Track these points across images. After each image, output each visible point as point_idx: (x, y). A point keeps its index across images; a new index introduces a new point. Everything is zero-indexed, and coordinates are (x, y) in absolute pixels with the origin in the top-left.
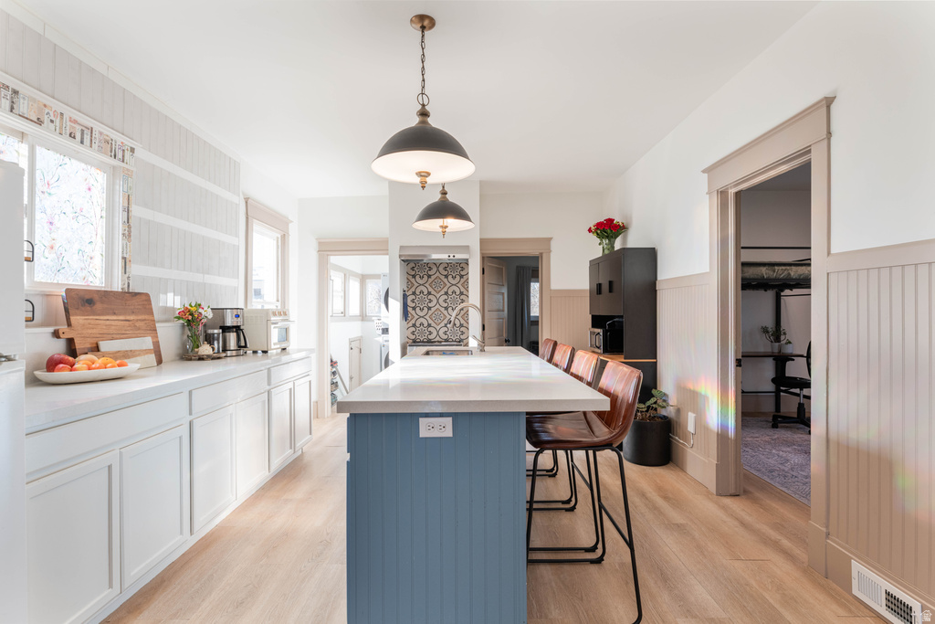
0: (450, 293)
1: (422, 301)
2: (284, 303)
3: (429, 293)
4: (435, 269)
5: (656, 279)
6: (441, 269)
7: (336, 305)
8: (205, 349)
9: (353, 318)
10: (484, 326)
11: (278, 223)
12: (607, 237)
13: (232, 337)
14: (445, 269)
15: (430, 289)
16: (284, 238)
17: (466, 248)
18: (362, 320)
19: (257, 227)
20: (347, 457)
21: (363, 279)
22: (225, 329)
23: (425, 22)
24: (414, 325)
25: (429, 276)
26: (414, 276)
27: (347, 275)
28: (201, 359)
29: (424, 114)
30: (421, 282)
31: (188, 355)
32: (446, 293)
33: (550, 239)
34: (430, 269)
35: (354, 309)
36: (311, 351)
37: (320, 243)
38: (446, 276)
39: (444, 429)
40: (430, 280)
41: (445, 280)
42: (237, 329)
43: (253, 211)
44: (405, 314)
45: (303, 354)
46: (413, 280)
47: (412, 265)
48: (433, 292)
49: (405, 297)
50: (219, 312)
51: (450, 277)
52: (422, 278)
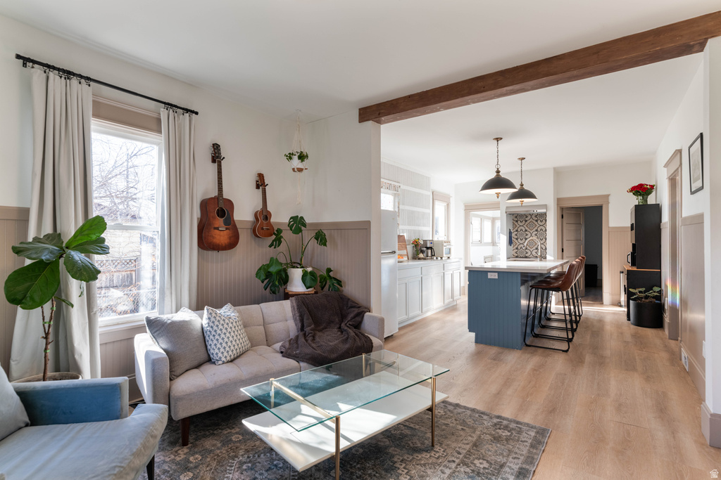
0: (539, 230)
1: (522, 235)
2: (448, 237)
3: (526, 231)
4: (529, 217)
5: (661, 221)
6: (533, 217)
7: (475, 236)
8: (421, 255)
9: (487, 244)
10: (563, 249)
11: (446, 199)
12: (640, 195)
13: (429, 251)
14: (536, 216)
15: (527, 228)
16: (448, 205)
17: (545, 206)
18: (493, 245)
19: (437, 203)
20: (468, 283)
21: (493, 220)
22: (428, 248)
23: (498, 139)
24: (517, 248)
25: (526, 221)
26: (517, 221)
27: (482, 219)
28: (419, 259)
29: (498, 172)
30: (521, 224)
31: (415, 257)
32: (537, 230)
33: (609, 195)
34: (527, 217)
35: (488, 239)
36: (461, 259)
37: (465, 206)
38: (537, 221)
39: (495, 276)
40: (527, 223)
41: (536, 223)
42: (431, 248)
43: (435, 196)
44: (510, 242)
45: (457, 260)
46: (516, 223)
47: (515, 216)
48: (528, 230)
49: (510, 233)
50: (425, 241)
51: (539, 221)
52: (521, 222)
